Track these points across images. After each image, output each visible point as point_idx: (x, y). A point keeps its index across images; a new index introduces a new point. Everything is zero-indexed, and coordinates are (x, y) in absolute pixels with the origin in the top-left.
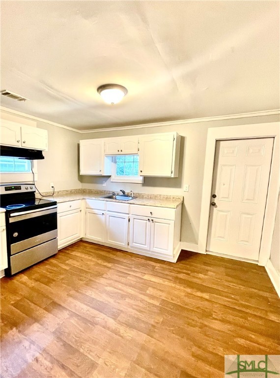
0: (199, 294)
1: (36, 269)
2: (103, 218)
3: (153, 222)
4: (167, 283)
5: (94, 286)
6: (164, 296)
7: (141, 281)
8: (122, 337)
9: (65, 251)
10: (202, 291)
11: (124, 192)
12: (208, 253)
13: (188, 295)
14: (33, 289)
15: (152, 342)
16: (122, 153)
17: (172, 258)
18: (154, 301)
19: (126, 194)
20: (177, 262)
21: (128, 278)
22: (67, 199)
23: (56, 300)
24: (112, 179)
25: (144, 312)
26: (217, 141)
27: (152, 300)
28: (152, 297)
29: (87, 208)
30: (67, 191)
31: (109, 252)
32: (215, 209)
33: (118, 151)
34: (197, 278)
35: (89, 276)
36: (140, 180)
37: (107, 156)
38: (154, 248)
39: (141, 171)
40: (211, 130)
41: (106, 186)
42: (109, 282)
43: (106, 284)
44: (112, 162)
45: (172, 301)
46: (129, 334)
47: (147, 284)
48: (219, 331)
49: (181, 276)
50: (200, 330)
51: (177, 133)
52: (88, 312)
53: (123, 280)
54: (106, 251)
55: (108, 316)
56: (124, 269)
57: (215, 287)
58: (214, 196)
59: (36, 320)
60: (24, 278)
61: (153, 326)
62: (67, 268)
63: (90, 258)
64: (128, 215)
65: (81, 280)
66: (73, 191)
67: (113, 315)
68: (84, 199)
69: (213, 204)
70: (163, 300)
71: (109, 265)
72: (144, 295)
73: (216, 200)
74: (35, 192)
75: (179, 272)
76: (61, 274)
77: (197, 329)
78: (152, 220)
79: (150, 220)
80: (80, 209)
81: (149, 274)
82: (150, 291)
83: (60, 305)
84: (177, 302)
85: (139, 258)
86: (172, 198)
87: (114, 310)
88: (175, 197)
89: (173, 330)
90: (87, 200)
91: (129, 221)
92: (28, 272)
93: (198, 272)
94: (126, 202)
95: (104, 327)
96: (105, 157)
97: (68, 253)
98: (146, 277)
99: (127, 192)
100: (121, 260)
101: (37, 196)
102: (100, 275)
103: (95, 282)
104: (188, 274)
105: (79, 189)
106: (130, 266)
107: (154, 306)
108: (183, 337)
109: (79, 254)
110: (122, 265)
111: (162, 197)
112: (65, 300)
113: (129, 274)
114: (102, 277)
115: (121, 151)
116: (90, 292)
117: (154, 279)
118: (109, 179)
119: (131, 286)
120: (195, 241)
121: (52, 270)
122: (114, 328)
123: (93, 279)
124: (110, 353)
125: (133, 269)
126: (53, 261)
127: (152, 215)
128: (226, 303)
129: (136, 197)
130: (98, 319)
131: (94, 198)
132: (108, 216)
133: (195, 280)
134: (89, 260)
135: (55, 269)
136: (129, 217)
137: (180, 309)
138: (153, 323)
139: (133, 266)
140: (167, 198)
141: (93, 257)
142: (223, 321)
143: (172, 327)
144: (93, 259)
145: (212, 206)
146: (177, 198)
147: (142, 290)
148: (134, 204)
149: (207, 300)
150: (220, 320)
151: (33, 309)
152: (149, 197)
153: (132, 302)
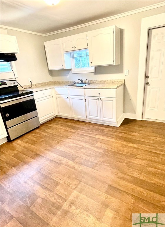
0: (131, 145)
1: (26, 136)
2: (68, 100)
3: (101, 100)
4: (110, 139)
5: (62, 144)
6: (106, 147)
7: (93, 139)
8: (76, 170)
9: (46, 124)
10: (133, 143)
11: (82, 81)
12: (143, 119)
13: (123, 146)
14: (24, 147)
15: (94, 172)
16: (76, 49)
17: (116, 123)
18: (99, 150)
19: (84, 82)
20: (120, 126)
21: (85, 138)
22: (41, 89)
23: (38, 152)
24: (73, 71)
25: (92, 156)
26: (149, 30)
27: (98, 150)
28: (99, 148)
29: (56, 95)
30: (42, 83)
31: (75, 123)
32: (148, 87)
33: (73, 47)
34: (132, 135)
35: (59, 138)
36: (92, 69)
37: (66, 52)
38: (104, 118)
39: (91, 63)
40: (144, 20)
41: (69, 77)
42: (72, 140)
43: (70, 142)
44: (71, 57)
45: (111, 150)
46: (80, 168)
47: (97, 141)
48: (138, 164)
49: (121, 135)
50: (126, 164)
51: (116, 26)
52: (57, 158)
53: (82, 139)
54: (73, 123)
55: (69, 160)
56: (83, 132)
57: (142, 140)
58: (147, 77)
59: (26, 163)
60: (19, 141)
61: (96, 164)
62: (46, 134)
63: (61, 127)
64: (84, 97)
65: (54, 141)
66: (46, 83)
67: (72, 159)
68: (53, 88)
69: (146, 83)
70: (106, 149)
71: (74, 131)
72: (94, 147)
73: (149, 80)
74: (17, 85)
75: (120, 133)
76: (42, 138)
77: (124, 164)
78: (100, 99)
79: (99, 99)
80: (52, 96)
81: (99, 135)
82: (98, 144)
83: (40, 155)
84: (115, 150)
85: (94, 125)
86: (116, 82)
87: (73, 156)
88: (118, 80)
89: (108, 165)
90: (55, 89)
91: (85, 101)
92: (21, 138)
93: (133, 132)
94: (82, 87)
95: (65, 165)
96: (65, 54)
97: (47, 126)
98: (97, 137)
99: (84, 80)
100: (83, 127)
101: (20, 88)
102: (67, 137)
103: (63, 141)
104: (126, 133)
105: (51, 82)
106: (88, 130)
107: (99, 153)
108: (114, 169)
109: (54, 126)
110: (82, 130)
111: (109, 81)
112: (43, 152)
113: (86, 136)
114: (68, 138)
115: (75, 47)
116: (60, 147)
117: (102, 138)
118: (71, 72)
119: (86, 142)
120: (134, 112)
121: (36, 136)
122: (72, 165)
123: (62, 140)
124: (68, 178)
125: (89, 132)
126: (37, 131)
127: (100, 95)
128: (148, 149)
129: (91, 84)
130: (62, 161)
131: (60, 87)
132: (71, 99)
133: (130, 137)
134: (61, 128)
135: (38, 135)
136: (85, 98)
137: (116, 154)
138: (96, 162)
139: (89, 131)
140: (113, 82)
141: (64, 127)
142: (143, 159)
143: (108, 164)
144: (64, 128)
145: (146, 85)
146: (120, 81)
147: (93, 145)
148: (87, 88)
149: (135, 148)
150: (141, 159)
151: (24, 158)
152: (100, 82)
153: (85, 151)
